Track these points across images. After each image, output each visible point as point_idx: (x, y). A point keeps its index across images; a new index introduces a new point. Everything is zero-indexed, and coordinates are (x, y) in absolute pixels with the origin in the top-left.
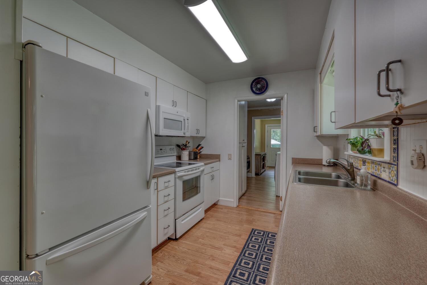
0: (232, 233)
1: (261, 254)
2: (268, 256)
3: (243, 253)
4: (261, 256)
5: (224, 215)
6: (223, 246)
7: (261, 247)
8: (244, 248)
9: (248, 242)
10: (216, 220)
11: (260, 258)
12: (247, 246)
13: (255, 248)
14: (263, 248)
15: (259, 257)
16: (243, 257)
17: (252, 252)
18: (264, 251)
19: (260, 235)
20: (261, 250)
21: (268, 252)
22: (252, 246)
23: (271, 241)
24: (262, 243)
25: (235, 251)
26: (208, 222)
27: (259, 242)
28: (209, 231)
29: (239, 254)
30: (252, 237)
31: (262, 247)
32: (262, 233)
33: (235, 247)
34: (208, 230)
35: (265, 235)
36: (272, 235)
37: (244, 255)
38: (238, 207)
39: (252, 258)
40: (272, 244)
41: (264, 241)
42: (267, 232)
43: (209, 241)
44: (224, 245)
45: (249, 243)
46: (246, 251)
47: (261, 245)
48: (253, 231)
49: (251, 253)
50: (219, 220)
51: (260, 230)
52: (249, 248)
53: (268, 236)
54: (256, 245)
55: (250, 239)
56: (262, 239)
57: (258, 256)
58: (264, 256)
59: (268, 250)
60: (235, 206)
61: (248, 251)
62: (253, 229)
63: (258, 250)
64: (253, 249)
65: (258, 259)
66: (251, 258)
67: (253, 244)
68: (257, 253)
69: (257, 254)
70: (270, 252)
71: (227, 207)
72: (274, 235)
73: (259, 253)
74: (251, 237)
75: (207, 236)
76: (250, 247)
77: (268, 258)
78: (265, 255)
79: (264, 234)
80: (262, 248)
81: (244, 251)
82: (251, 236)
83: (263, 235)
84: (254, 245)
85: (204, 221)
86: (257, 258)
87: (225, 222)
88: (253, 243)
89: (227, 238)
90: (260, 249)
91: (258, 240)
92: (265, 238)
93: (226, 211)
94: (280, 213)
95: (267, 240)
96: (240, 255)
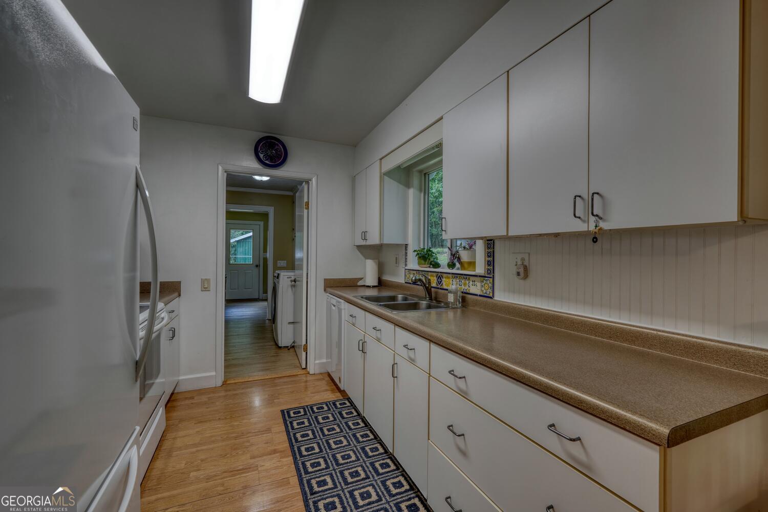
0: (250, 432)
1: (323, 440)
2: (335, 438)
3: (296, 453)
4: (327, 444)
5: (207, 408)
6: (252, 461)
7: (316, 432)
8: (292, 446)
9: (292, 434)
10: (195, 424)
11: (327, 447)
12: (294, 441)
13: (309, 438)
14: (320, 432)
15: (324, 447)
16: (302, 458)
17: (309, 444)
18: (324, 435)
19: (299, 415)
20: (319, 435)
21: (331, 433)
22: (303, 436)
23: (323, 416)
24: (313, 425)
25: (282, 457)
26: (181, 433)
27: (308, 426)
28: (199, 448)
29: (291, 459)
30: (291, 423)
31: (317, 430)
32: (302, 410)
33: (275, 452)
34: (194, 450)
35: (308, 412)
36: (318, 408)
37: (301, 456)
38: (224, 383)
39: (317, 453)
40: (327, 421)
41: (313, 420)
42: (307, 406)
43: (215, 465)
44: (253, 457)
45: (294, 434)
46: (299, 448)
47: (314, 428)
48: (286, 413)
49: (310, 447)
50: (205, 421)
51: (295, 408)
52: (299, 442)
53: (314, 412)
54: (306, 432)
55: (290, 428)
56: (308, 419)
57: (322, 447)
58: (330, 441)
59: (329, 430)
60: (219, 383)
61: (301, 446)
62: (282, 411)
63: (315, 437)
64: (308, 440)
65: (326, 449)
66: (315, 453)
67: (302, 433)
68: (317, 442)
69: (318, 444)
70: (333, 432)
71: (201, 392)
72: (321, 407)
73: (320, 441)
74: (289, 425)
75: (202, 460)
76: (300, 439)
77: (337, 441)
78: (330, 439)
79: (305, 411)
80: (318, 432)
81: (296, 449)
82: (288, 423)
83: (305, 414)
84: (304, 433)
85: (170, 436)
86: (324, 450)
87: (219, 419)
88: (300, 432)
89: (248, 444)
90: (317, 434)
91: (303, 423)
92: (311, 416)
93: (204, 398)
94: (304, 372)
95: (316, 418)
96: (295, 459)
